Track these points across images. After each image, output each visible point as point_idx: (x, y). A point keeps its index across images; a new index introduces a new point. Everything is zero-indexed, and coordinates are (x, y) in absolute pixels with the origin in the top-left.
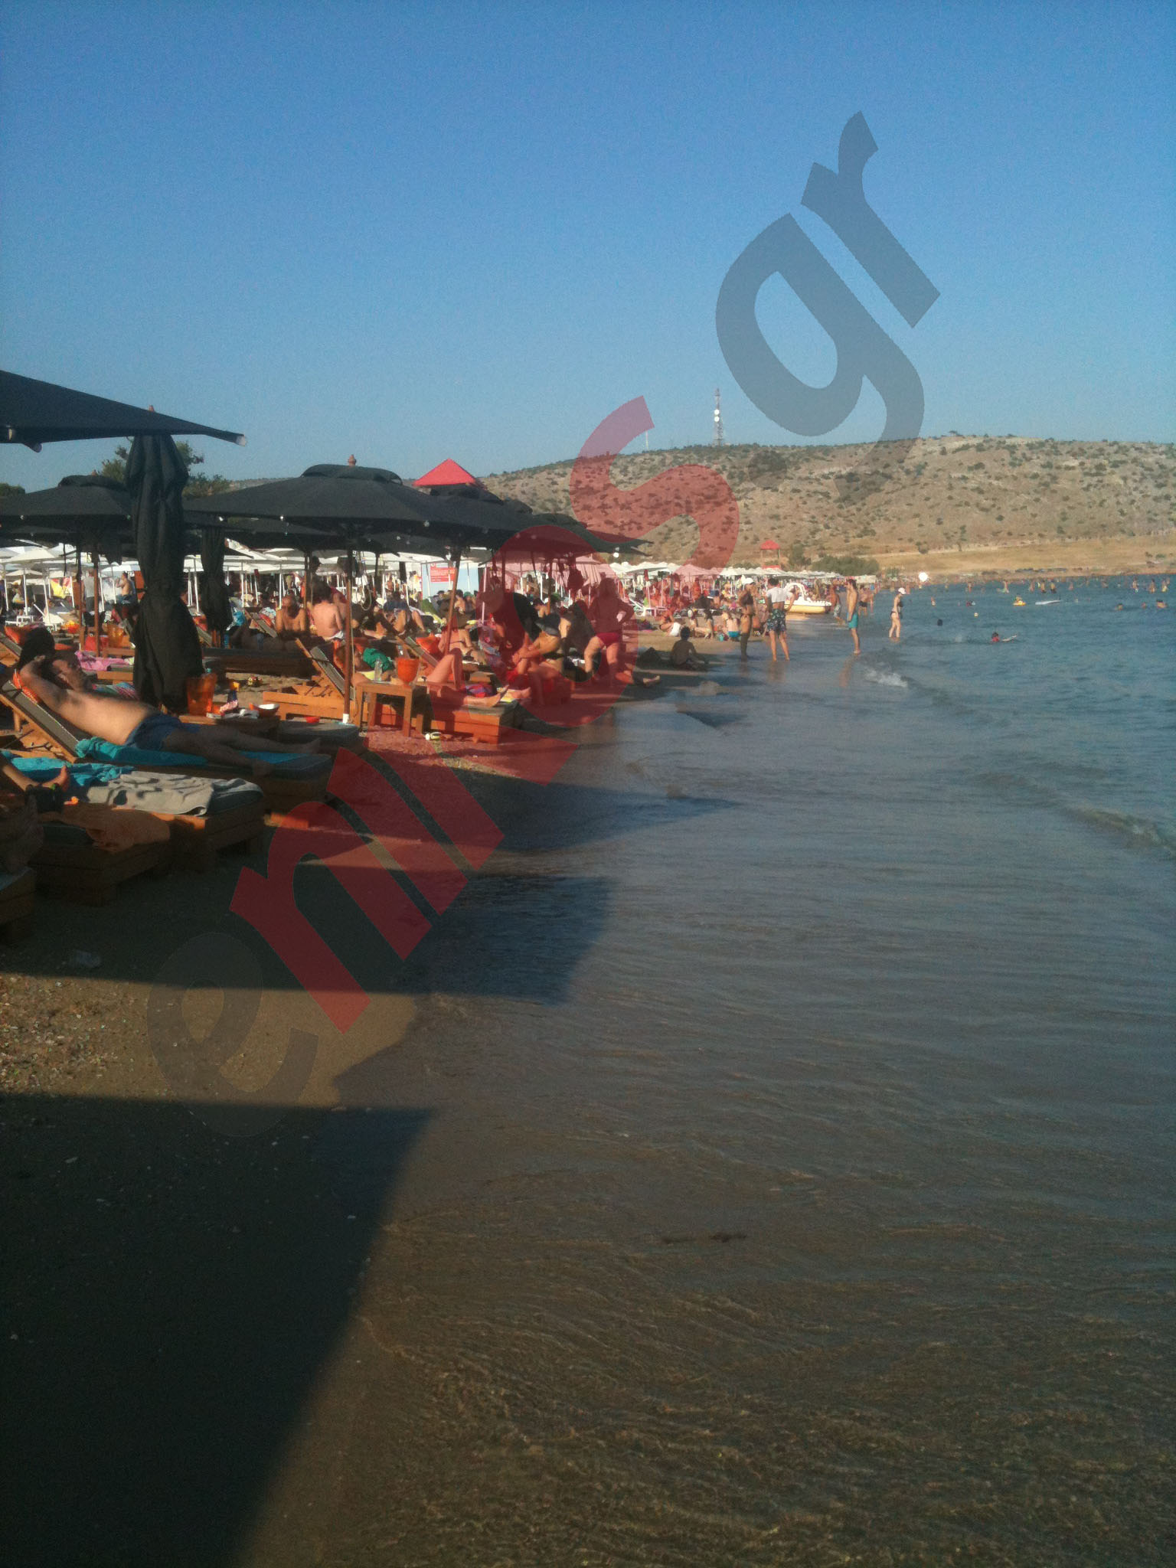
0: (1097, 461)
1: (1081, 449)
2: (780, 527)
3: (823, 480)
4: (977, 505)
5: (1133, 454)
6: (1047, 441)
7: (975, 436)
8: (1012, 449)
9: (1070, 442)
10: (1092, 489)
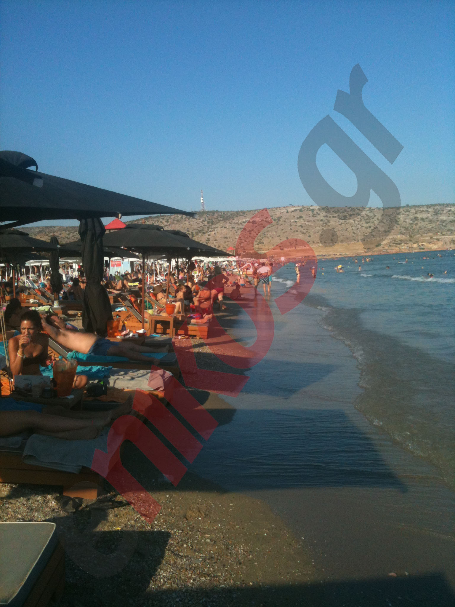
0: (344, 214)
1: (338, 210)
2: (228, 242)
3: (243, 224)
4: (301, 231)
5: (357, 211)
6: (325, 207)
7: (299, 206)
8: (313, 210)
9: (334, 208)
10: (342, 224)
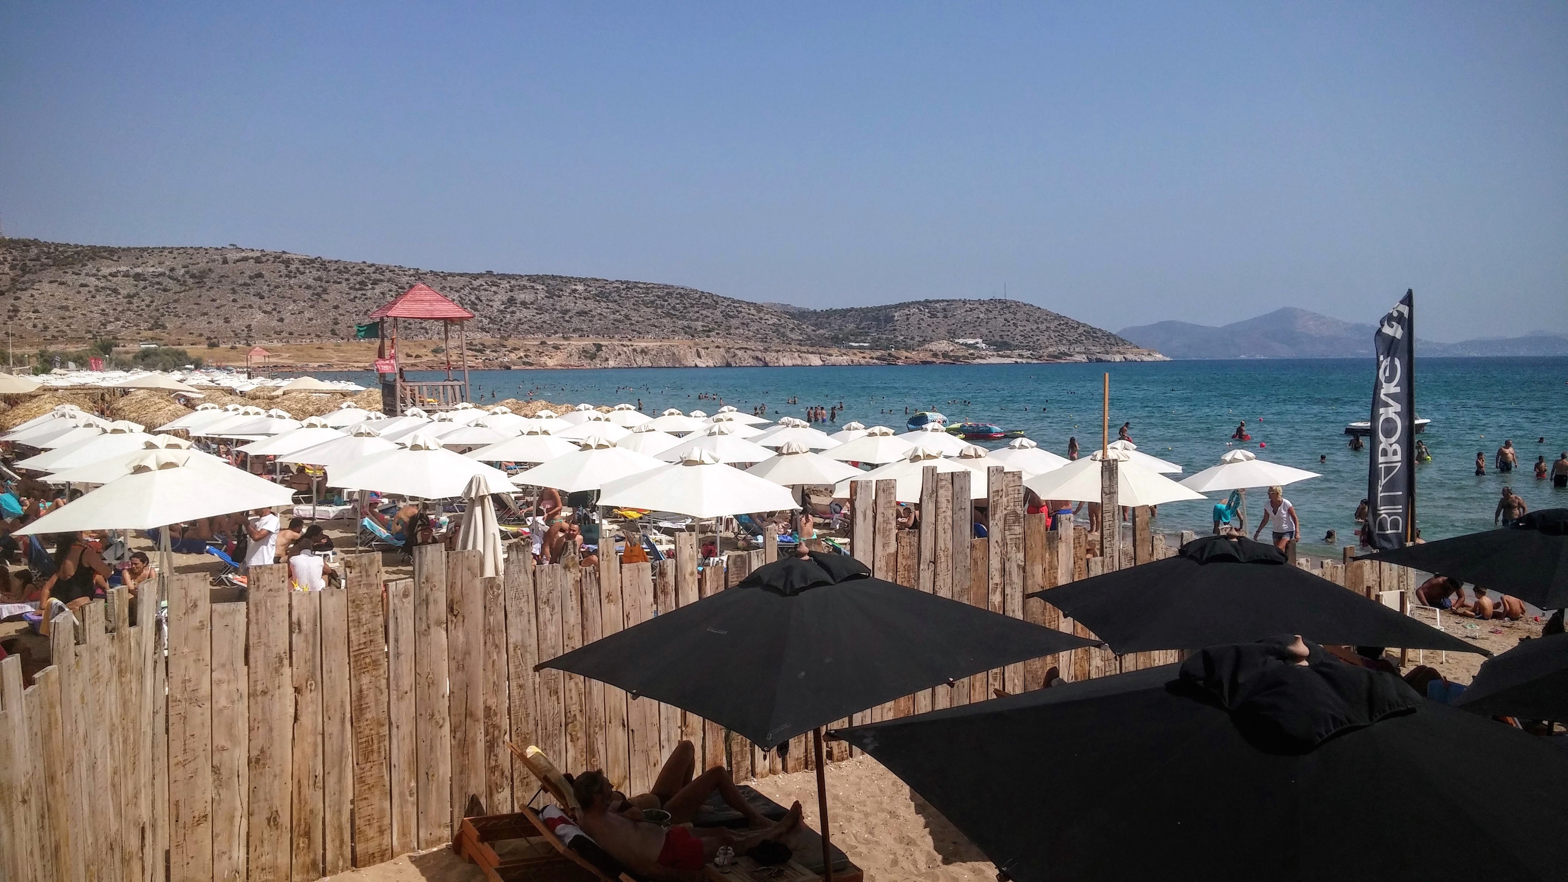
1: (345, 268)
3: (110, 278)
4: (260, 308)
5: (388, 275)
6: (316, 259)
7: (253, 250)
9: (336, 262)
